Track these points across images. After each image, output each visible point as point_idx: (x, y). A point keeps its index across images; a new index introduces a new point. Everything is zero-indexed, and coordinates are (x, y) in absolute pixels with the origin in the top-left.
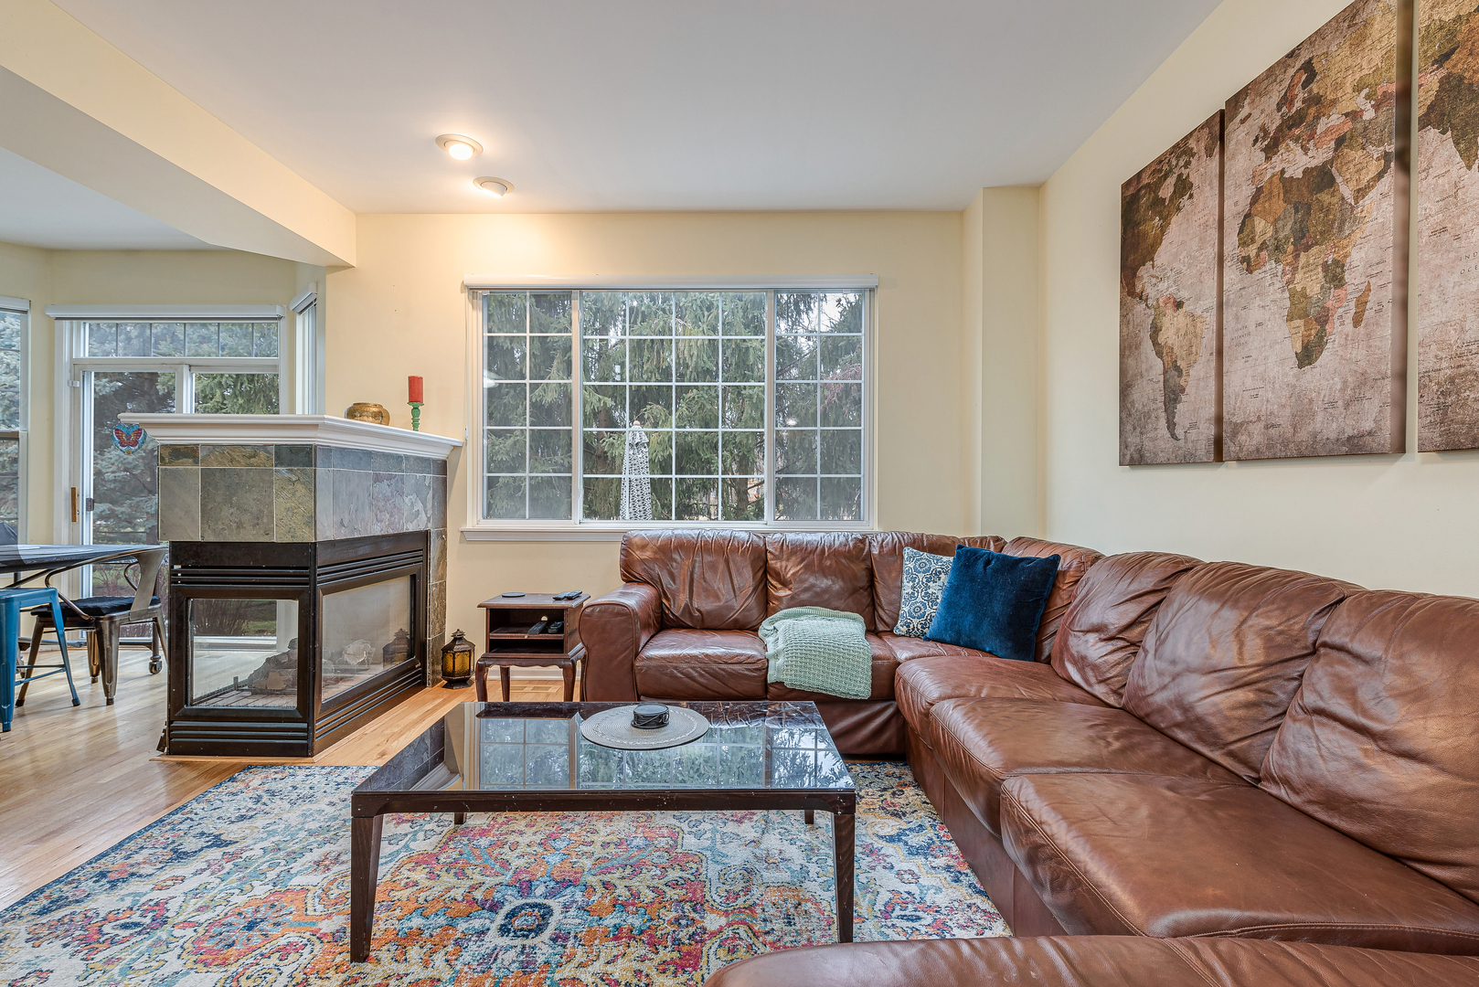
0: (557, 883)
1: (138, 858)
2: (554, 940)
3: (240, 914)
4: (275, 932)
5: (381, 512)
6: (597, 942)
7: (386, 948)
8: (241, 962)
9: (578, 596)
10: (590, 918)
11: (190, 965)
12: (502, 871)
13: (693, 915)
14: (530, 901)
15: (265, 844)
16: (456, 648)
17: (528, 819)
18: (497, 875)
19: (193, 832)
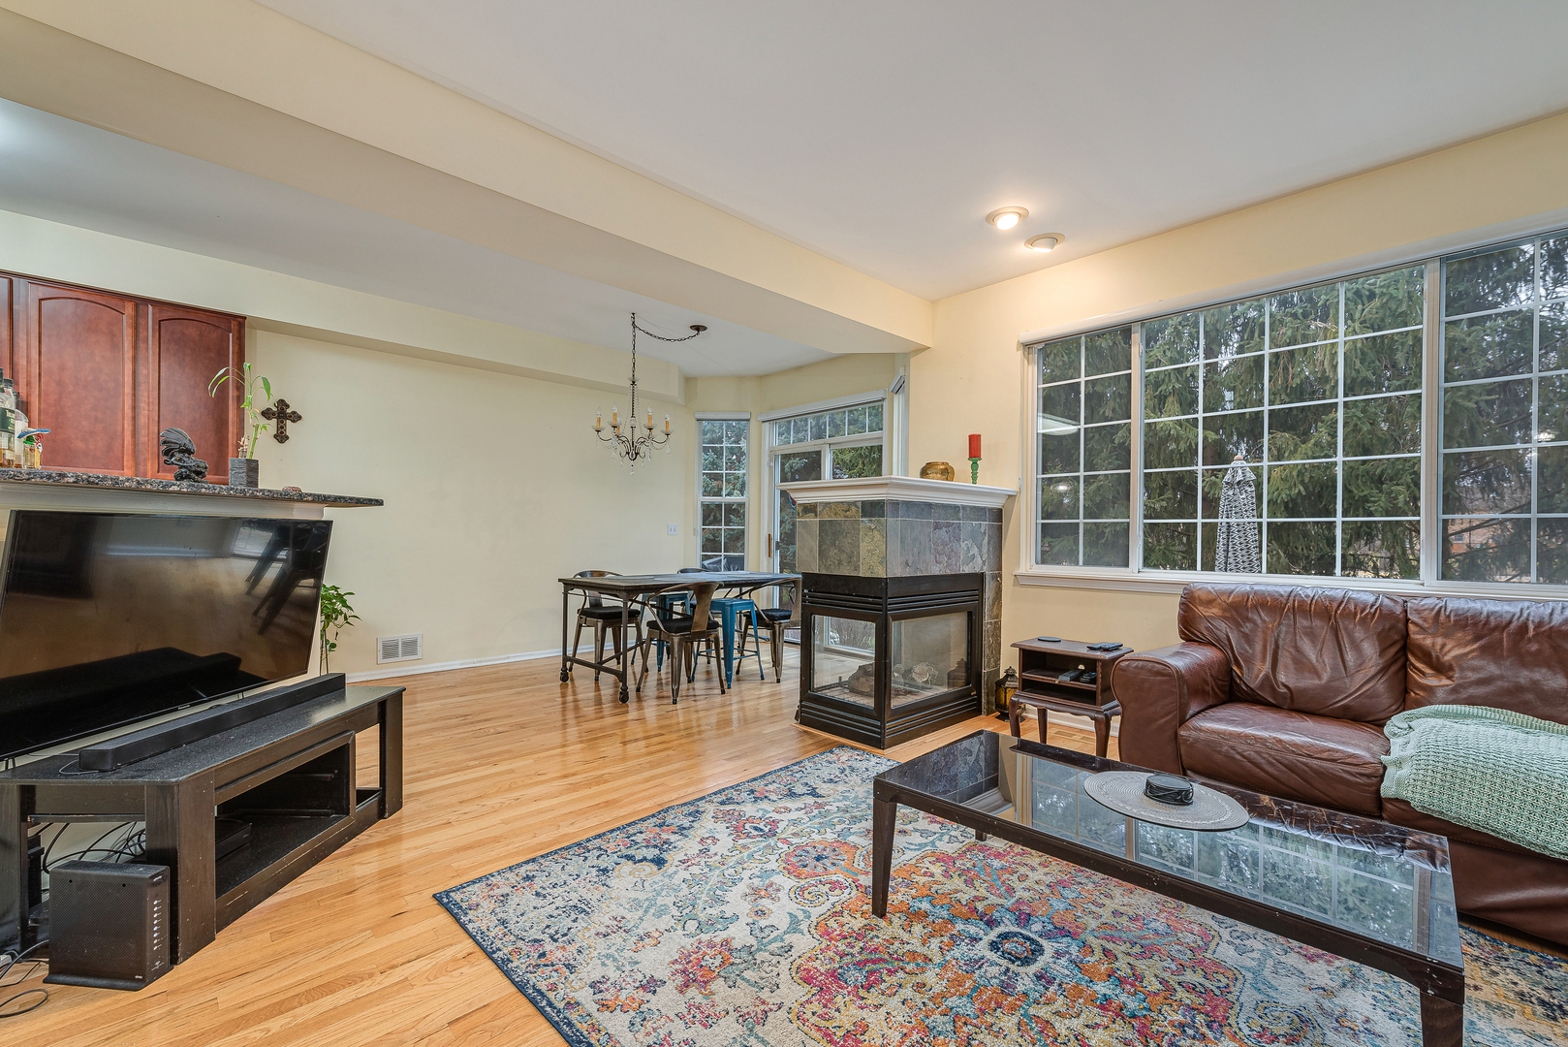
0: (1056, 928)
1: (771, 787)
2: (1039, 977)
3: (815, 847)
4: (832, 869)
5: (940, 555)
6: (1081, 1001)
7: (898, 915)
8: (808, 880)
9: (1117, 648)
10: (1080, 975)
11: (781, 869)
12: (1006, 895)
13: (1204, 1030)
14: (1023, 932)
15: (840, 804)
16: (1007, 684)
17: (1043, 859)
18: (1000, 896)
19: (802, 781)
